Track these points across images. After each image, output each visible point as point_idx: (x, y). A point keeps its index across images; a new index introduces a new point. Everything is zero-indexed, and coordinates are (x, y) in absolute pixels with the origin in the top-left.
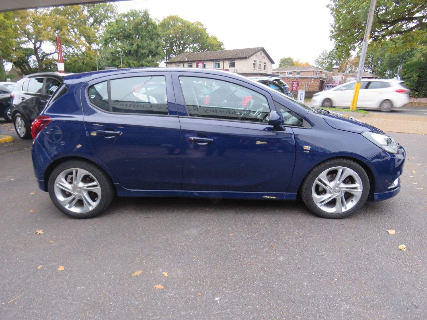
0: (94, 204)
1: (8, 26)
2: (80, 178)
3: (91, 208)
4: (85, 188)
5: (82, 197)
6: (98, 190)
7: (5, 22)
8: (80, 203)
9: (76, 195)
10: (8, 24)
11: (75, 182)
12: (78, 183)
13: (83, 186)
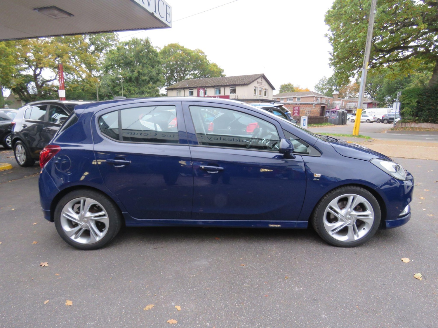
0: (102, 235)
1: (9, 54)
2: (87, 209)
3: (98, 239)
4: (93, 218)
5: (89, 227)
6: (106, 220)
7: (6, 49)
8: (87, 233)
9: (83, 225)
10: (9, 51)
11: (82, 212)
12: (85, 213)
13: (90, 216)
